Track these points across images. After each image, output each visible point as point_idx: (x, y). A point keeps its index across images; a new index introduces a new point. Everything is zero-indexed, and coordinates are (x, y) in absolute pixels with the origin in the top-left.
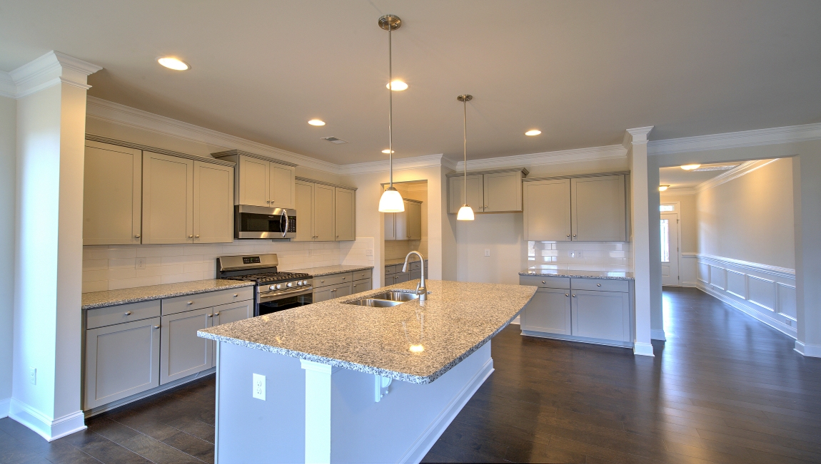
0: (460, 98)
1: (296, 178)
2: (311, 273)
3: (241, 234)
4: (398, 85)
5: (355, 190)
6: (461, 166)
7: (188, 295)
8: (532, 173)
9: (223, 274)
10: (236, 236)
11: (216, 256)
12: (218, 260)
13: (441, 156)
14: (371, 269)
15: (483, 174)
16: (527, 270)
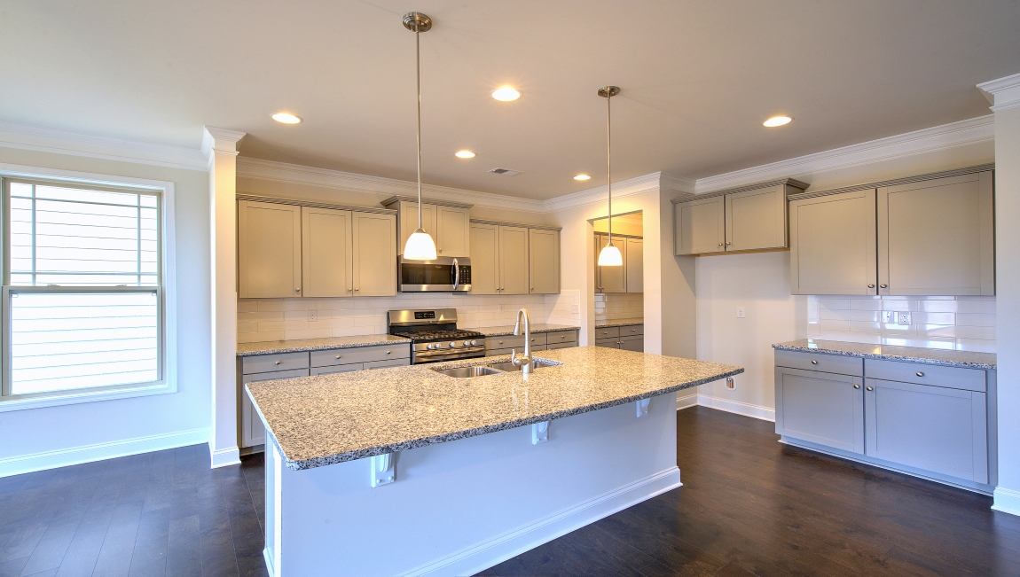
0: (602, 93)
1: (471, 221)
2: (483, 333)
3: (404, 287)
4: (506, 93)
5: (559, 230)
6: (702, 186)
7: (336, 348)
8: (816, 185)
9: (395, 330)
10: (398, 289)
11: (387, 310)
12: (388, 313)
13: (658, 174)
14: (577, 330)
15: (724, 194)
16: (806, 341)
